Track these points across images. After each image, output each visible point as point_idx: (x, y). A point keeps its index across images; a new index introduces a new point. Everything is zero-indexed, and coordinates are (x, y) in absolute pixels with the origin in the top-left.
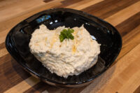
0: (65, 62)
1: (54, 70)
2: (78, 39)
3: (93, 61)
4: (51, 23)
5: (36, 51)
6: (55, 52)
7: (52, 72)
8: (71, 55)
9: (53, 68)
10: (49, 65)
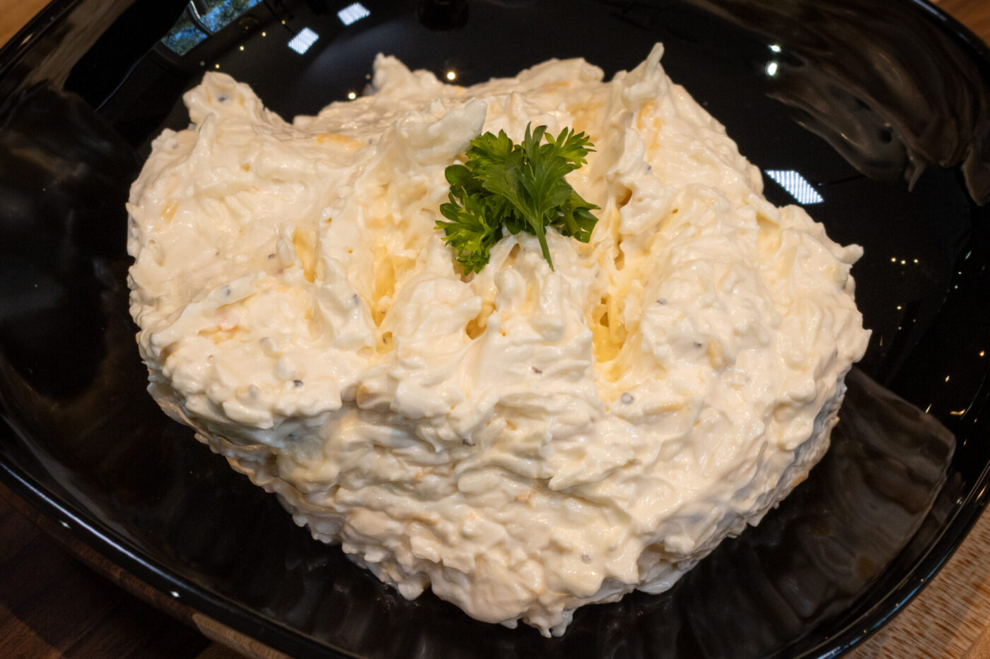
0: (543, 484)
1: (426, 568)
2: (632, 220)
3: (806, 444)
4: (303, 41)
5: (237, 410)
6: (433, 400)
7: (411, 590)
8: (600, 411)
9: (425, 546)
10: (367, 522)
